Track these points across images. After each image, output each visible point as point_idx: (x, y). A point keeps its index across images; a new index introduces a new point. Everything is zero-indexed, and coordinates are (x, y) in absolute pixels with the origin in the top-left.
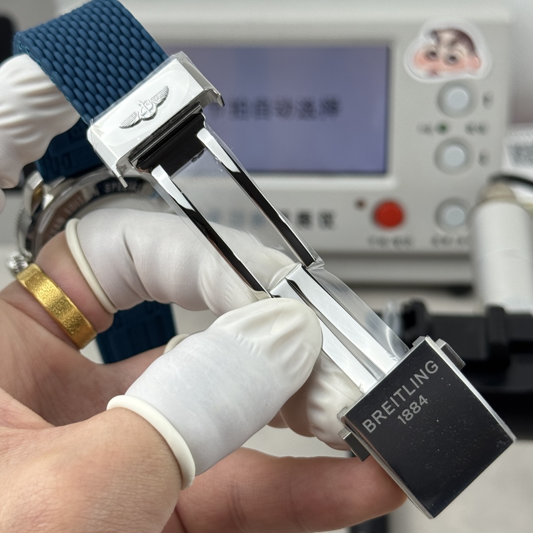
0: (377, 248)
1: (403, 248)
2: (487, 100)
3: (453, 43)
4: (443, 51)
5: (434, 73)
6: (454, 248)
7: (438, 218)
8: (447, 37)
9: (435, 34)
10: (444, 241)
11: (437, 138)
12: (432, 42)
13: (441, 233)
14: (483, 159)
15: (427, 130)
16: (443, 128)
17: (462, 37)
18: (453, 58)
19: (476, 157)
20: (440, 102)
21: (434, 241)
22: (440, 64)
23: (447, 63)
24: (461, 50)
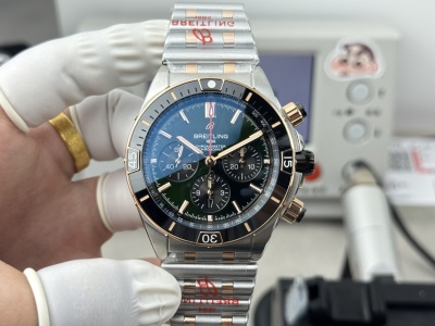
1: (319, 195)
2: (381, 93)
3: (359, 53)
4: (352, 59)
5: (345, 74)
8: (356, 49)
9: (347, 47)
11: (346, 119)
12: (344, 53)
13: (345, 184)
14: (377, 133)
15: (339, 113)
16: (350, 112)
17: (366, 49)
18: (359, 64)
19: (372, 132)
21: (341, 190)
22: (349, 67)
23: (354, 67)
24: (365, 58)
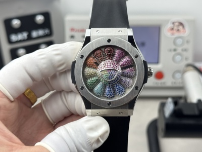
0: (155, 85)
1: (163, 85)
2: (188, 42)
3: (179, 26)
4: (175, 28)
5: (173, 34)
6: (178, 85)
7: (173, 76)
8: (177, 24)
9: (173, 23)
10: (175, 83)
11: (173, 53)
12: (172, 25)
13: (174, 81)
14: (186, 59)
15: (170, 50)
16: (175, 50)
17: (181, 24)
18: (178, 30)
19: (184, 58)
20: (174, 43)
21: (172, 83)
22: (175, 31)
24: (181, 27)
